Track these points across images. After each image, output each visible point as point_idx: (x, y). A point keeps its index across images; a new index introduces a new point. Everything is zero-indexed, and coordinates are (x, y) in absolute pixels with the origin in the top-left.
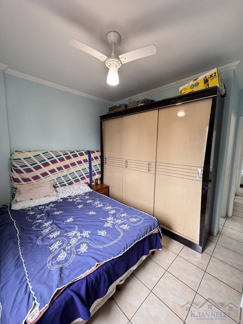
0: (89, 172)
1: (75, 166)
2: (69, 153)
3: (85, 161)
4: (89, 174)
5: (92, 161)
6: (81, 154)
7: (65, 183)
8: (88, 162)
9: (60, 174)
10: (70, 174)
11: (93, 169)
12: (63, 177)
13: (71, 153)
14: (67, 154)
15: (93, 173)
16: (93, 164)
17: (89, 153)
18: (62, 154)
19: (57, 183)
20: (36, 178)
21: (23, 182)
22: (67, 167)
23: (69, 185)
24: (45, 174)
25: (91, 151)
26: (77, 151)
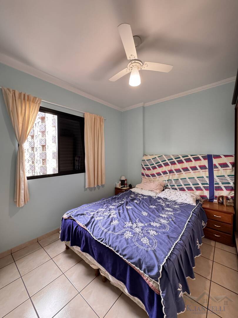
0: (208, 182)
1: (188, 172)
2: (181, 157)
3: (203, 167)
4: (208, 185)
5: (214, 169)
6: (197, 159)
7: (176, 187)
8: (208, 170)
9: (171, 177)
10: (181, 179)
11: (216, 179)
12: (174, 180)
13: (183, 157)
14: (179, 158)
15: (215, 185)
16: (216, 173)
17: (209, 158)
18: (173, 158)
19: (169, 185)
20: (153, 175)
21: (146, 177)
22: (178, 171)
23: (180, 190)
24: (159, 174)
25: (214, 156)
26: (191, 156)
